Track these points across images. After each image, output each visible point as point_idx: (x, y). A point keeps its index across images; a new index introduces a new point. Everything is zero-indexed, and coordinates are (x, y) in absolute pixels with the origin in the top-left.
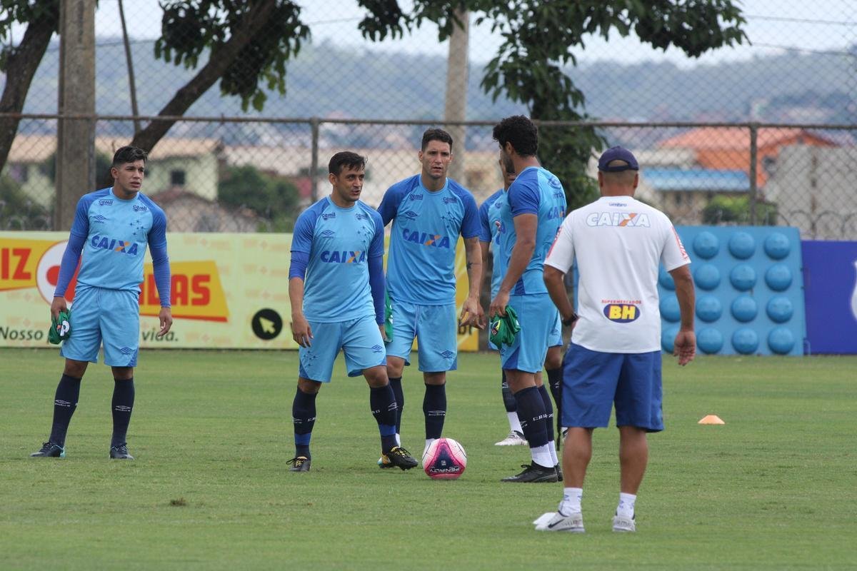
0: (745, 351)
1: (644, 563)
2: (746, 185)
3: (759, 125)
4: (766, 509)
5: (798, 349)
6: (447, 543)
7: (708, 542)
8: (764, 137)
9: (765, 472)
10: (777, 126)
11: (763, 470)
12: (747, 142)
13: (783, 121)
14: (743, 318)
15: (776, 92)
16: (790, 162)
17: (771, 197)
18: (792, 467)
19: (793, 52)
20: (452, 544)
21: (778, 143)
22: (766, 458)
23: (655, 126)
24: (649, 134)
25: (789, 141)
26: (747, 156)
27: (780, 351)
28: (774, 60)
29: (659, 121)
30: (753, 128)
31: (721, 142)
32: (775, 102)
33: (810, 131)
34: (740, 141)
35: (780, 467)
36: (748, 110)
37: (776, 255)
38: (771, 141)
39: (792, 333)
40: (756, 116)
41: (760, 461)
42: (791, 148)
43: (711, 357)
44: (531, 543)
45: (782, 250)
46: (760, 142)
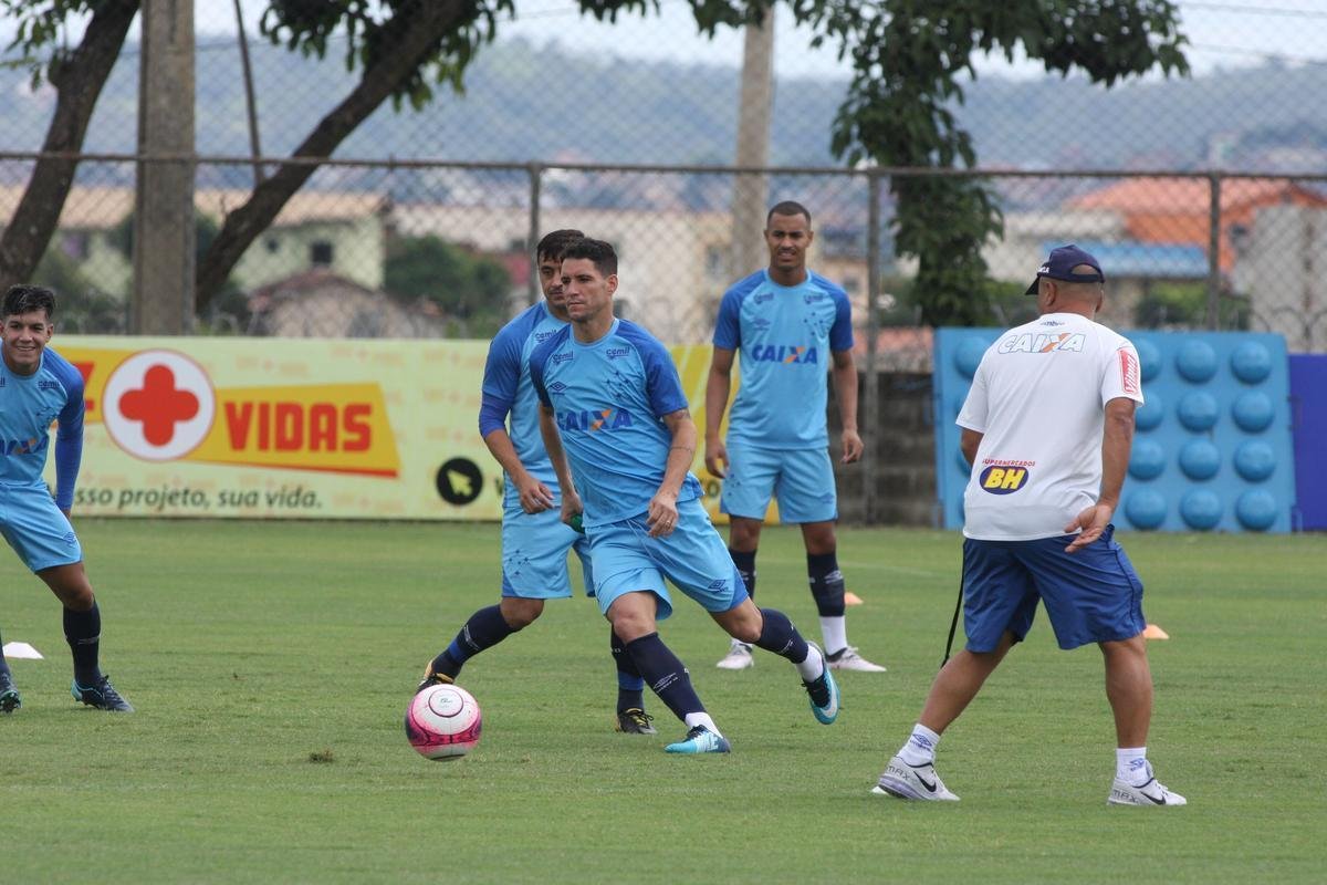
0: (1199, 525)
1: (1044, 854)
2: (1203, 267)
3: (1224, 175)
4: (1232, 771)
5: (1284, 523)
6: (738, 822)
7: (1143, 821)
8: (1232, 193)
9: (1232, 713)
10: (1253, 177)
11: (1228, 710)
12: (1205, 201)
13: (1262, 168)
14: (1198, 474)
15: (1250, 125)
16: (1272, 233)
17: (1240, 287)
18: (1272, 706)
19: (1275, 63)
20: (745, 823)
21: (1254, 202)
22: (1234, 691)
23: (1062, 175)
24: (1053, 188)
25: (1268, 199)
26: (1205, 222)
27: (1254, 526)
28: (1247, 75)
29: (1068, 167)
30: (1215, 179)
31: (1164, 201)
32: (1249, 139)
33: (1304, 184)
34: (1194, 200)
35: (1255, 705)
36: (1205, 153)
37: (1250, 378)
38: (1243, 199)
39: (1273, 498)
40: (1218, 160)
41: (1224, 696)
42: (1273, 211)
43: (1149, 535)
44: (869, 823)
45: (1260, 369)
46: (1225, 202)
